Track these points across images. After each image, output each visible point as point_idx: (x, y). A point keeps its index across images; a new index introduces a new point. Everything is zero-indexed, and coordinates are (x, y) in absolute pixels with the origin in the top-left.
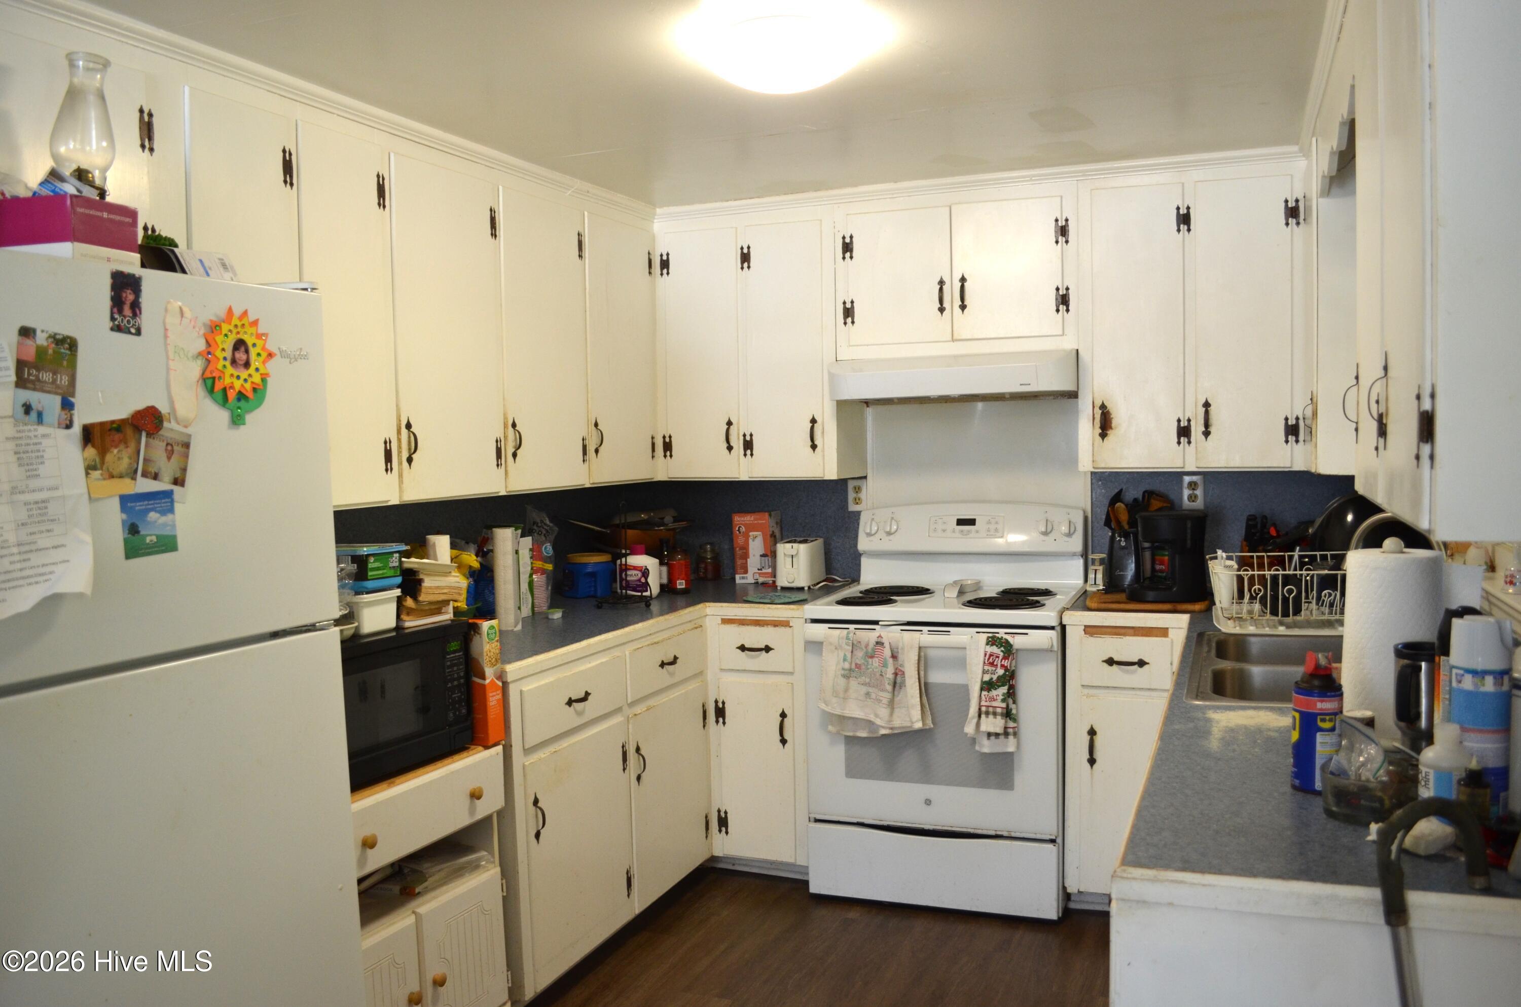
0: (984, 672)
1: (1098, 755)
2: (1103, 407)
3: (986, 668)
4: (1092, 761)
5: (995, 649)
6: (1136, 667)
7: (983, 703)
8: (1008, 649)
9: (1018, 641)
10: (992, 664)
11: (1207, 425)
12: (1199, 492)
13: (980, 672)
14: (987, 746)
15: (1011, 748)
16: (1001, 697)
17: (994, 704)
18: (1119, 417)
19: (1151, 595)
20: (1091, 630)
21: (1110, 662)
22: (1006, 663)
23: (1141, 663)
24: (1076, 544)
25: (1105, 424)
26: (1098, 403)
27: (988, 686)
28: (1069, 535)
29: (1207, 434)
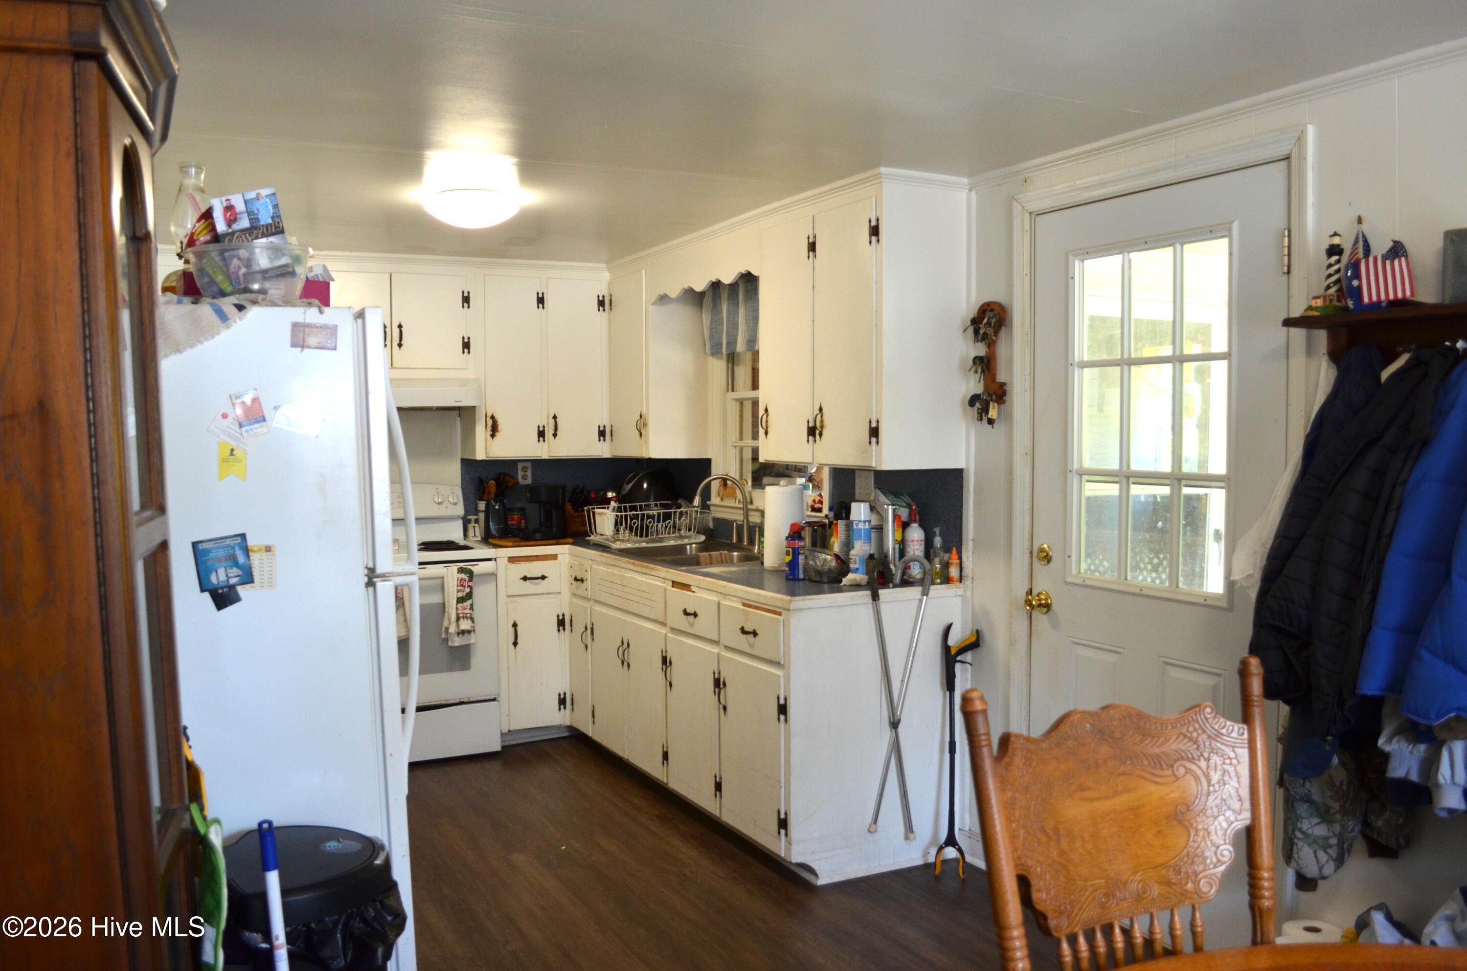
0: (458, 591)
1: (519, 640)
2: (493, 417)
3: (459, 588)
4: (515, 644)
5: (463, 576)
6: (540, 580)
7: (460, 611)
8: (470, 573)
9: (479, 568)
10: (462, 585)
11: (556, 429)
12: (529, 473)
13: (455, 591)
14: (457, 642)
15: (473, 641)
16: (469, 607)
17: (466, 611)
18: (501, 425)
19: (538, 535)
20: (512, 560)
21: (525, 579)
22: (470, 584)
23: (543, 578)
25: (494, 429)
26: (489, 415)
27: (460, 600)
28: (455, 504)
29: (555, 435)
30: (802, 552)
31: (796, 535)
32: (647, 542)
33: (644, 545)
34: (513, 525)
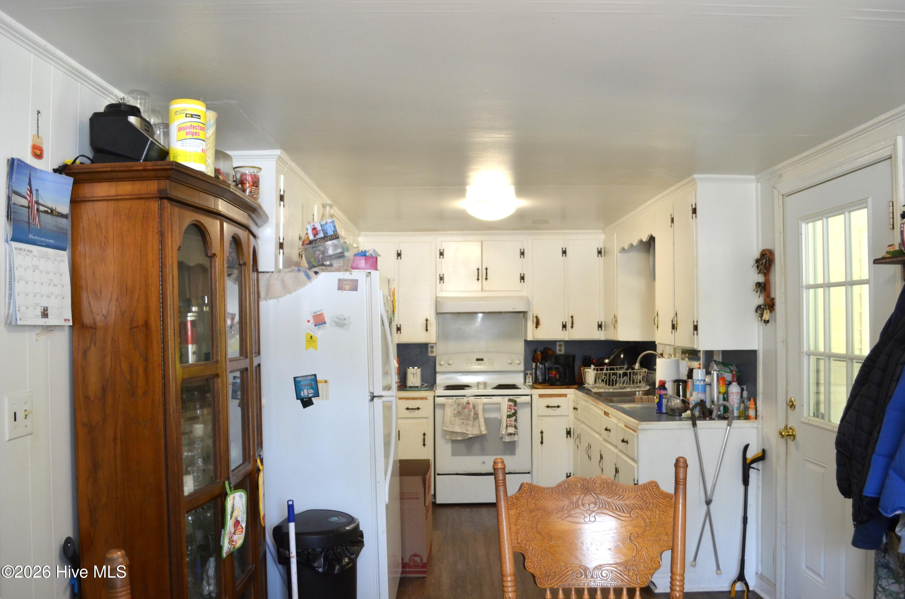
0: (508, 412)
1: (544, 441)
2: (537, 317)
3: (508, 410)
4: (542, 443)
5: (511, 403)
6: (557, 408)
7: (508, 422)
8: (515, 402)
9: (519, 400)
10: (510, 408)
11: (572, 324)
12: (563, 348)
13: (506, 411)
14: (507, 439)
15: (516, 439)
16: (514, 420)
17: (512, 423)
18: (541, 321)
19: (558, 383)
20: (541, 396)
21: (548, 407)
22: (515, 408)
23: (558, 407)
24: (522, 367)
25: (538, 324)
26: (535, 316)
27: (509, 416)
28: (519, 364)
29: (572, 327)
30: (665, 397)
31: (662, 387)
32: (613, 389)
33: (611, 390)
34: (551, 377)
